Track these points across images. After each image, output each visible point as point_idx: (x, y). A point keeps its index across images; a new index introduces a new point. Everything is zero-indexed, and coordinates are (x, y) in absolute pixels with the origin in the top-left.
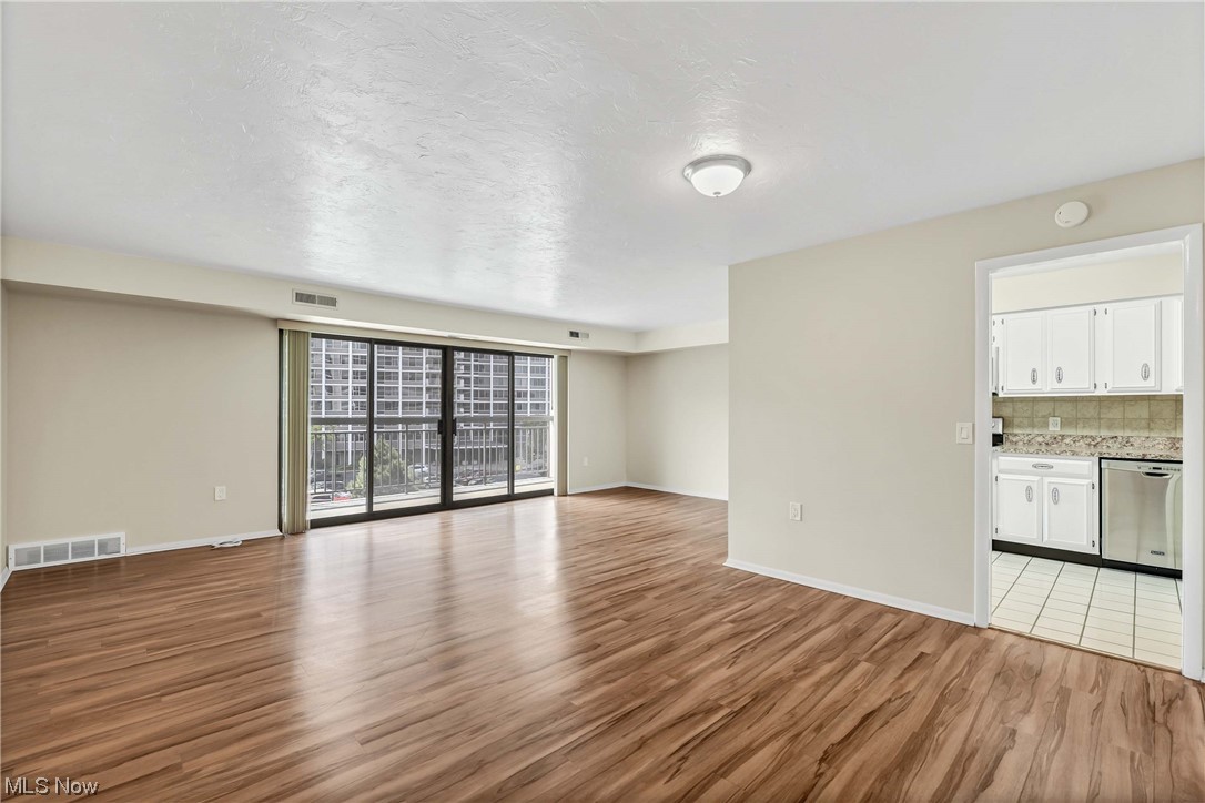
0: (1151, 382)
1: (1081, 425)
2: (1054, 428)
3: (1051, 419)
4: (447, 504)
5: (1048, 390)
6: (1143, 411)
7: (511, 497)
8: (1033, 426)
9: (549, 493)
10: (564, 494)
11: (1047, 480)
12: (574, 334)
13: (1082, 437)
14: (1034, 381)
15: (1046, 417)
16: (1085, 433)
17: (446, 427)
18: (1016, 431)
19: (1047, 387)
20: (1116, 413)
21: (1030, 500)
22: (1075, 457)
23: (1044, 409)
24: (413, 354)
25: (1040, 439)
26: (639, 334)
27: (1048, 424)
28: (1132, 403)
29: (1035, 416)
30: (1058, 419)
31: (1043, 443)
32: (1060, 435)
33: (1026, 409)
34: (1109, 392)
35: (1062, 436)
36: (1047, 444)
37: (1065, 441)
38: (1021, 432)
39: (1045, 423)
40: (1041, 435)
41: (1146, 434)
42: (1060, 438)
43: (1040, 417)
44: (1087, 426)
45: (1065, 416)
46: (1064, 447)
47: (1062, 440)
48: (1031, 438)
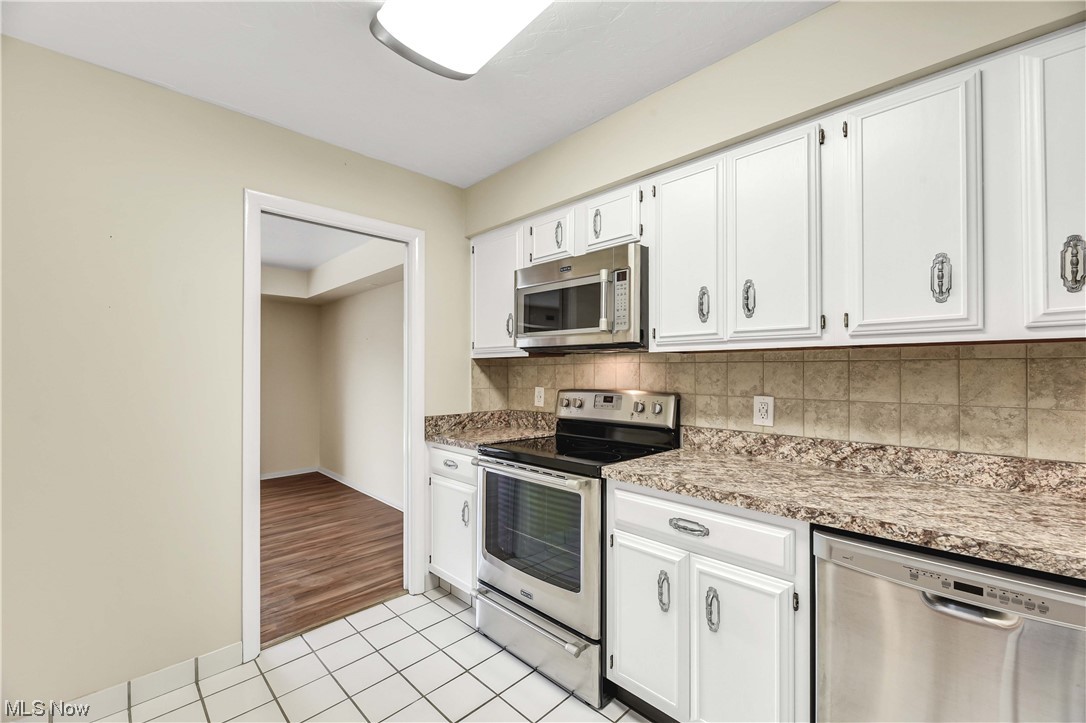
1: (811, 415)
2: (763, 420)
3: (758, 400)
5: (728, 335)
8: (726, 413)
11: (702, 564)
13: (815, 443)
14: (703, 315)
15: (746, 395)
16: (821, 432)
18: (701, 423)
19: (728, 330)
21: (665, 608)
22: (752, 513)
23: (745, 379)
25: (737, 442)
27: (752, 411)
28: (919, 366)
29: (730, 394)
30: (770, 400)
31: (743, 451)
32: (772, 436)
33: (714, 378)
34: (852, 336)
35: (777, 438)
36: (751, 452)
37: (781, 450)
38: (707, 425)
39: (747, 407)
40: (740, 432)
41: (952, 444)
42: (773, 441)
43: (738, 393)
44: (823, 416)
45: (782, 394)
46: (779, 458)
47: (776, 446)
48: (723, 438)
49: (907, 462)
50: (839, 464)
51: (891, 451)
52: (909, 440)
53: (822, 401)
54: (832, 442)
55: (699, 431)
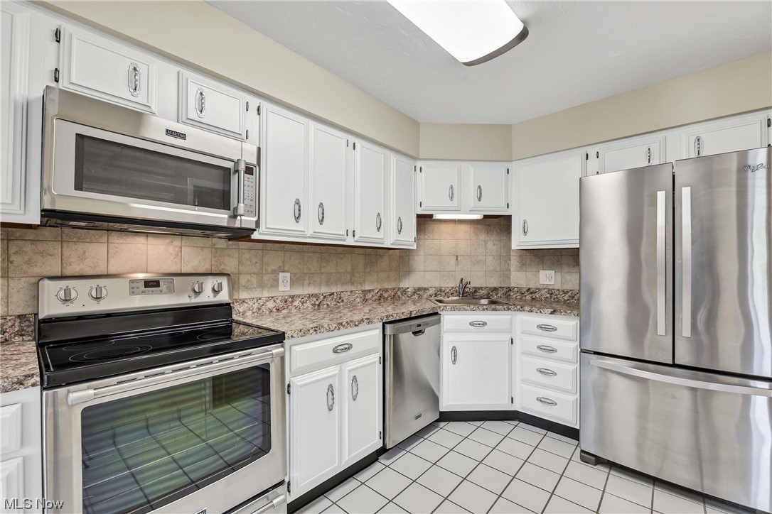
1: (306, 282)
2: (285, 288)
3: (281, 275)
5: (309, 233)
8: (262, 286)
13: (310, 296)
15: (275, 272)
16: (311, 290)
19: (309, 230)
23: (274, 262)
25: (271, 304)
27: (278, 283)
28: (342, 256)
29: (264, 272)
30: (288, 275)
31: (274, 310)
32: (290, 296)
33: (254, 260)
34: (355, 241)
35: (292, 297)
36: (278, 310)
37: (294, 304)
38: (249, 297)
39: (275, 280)
40: (272, 297)
41: (350, 288)
42: (290, 300)
43: (270, 271)
44: (311, 282)
45: (294, 271)
46: (294, 311)
47: (292, 302)
48: (261, 304)
49: (340, 298)
50: (319, 305)
51: (336, 295)
52: (339, 289)
53: (311, 274)
54: (316, 295)
55: (244, 301)
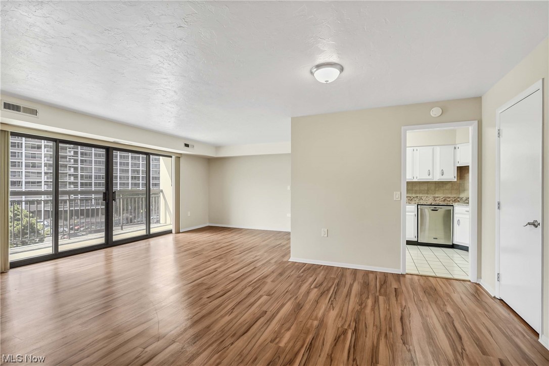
0: (431, 177)
4: (109, 243)
6: (425, 187)
7: (148, 236)
9: (170, 232)
10: (178, 232)
12: (187, 145)
17: (109, 196)
20: (417, 188)
24: (86, 150)
26: (218, 147)
34: (417, 180)
